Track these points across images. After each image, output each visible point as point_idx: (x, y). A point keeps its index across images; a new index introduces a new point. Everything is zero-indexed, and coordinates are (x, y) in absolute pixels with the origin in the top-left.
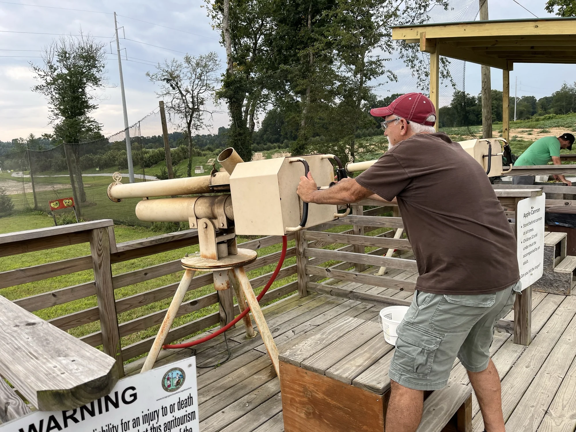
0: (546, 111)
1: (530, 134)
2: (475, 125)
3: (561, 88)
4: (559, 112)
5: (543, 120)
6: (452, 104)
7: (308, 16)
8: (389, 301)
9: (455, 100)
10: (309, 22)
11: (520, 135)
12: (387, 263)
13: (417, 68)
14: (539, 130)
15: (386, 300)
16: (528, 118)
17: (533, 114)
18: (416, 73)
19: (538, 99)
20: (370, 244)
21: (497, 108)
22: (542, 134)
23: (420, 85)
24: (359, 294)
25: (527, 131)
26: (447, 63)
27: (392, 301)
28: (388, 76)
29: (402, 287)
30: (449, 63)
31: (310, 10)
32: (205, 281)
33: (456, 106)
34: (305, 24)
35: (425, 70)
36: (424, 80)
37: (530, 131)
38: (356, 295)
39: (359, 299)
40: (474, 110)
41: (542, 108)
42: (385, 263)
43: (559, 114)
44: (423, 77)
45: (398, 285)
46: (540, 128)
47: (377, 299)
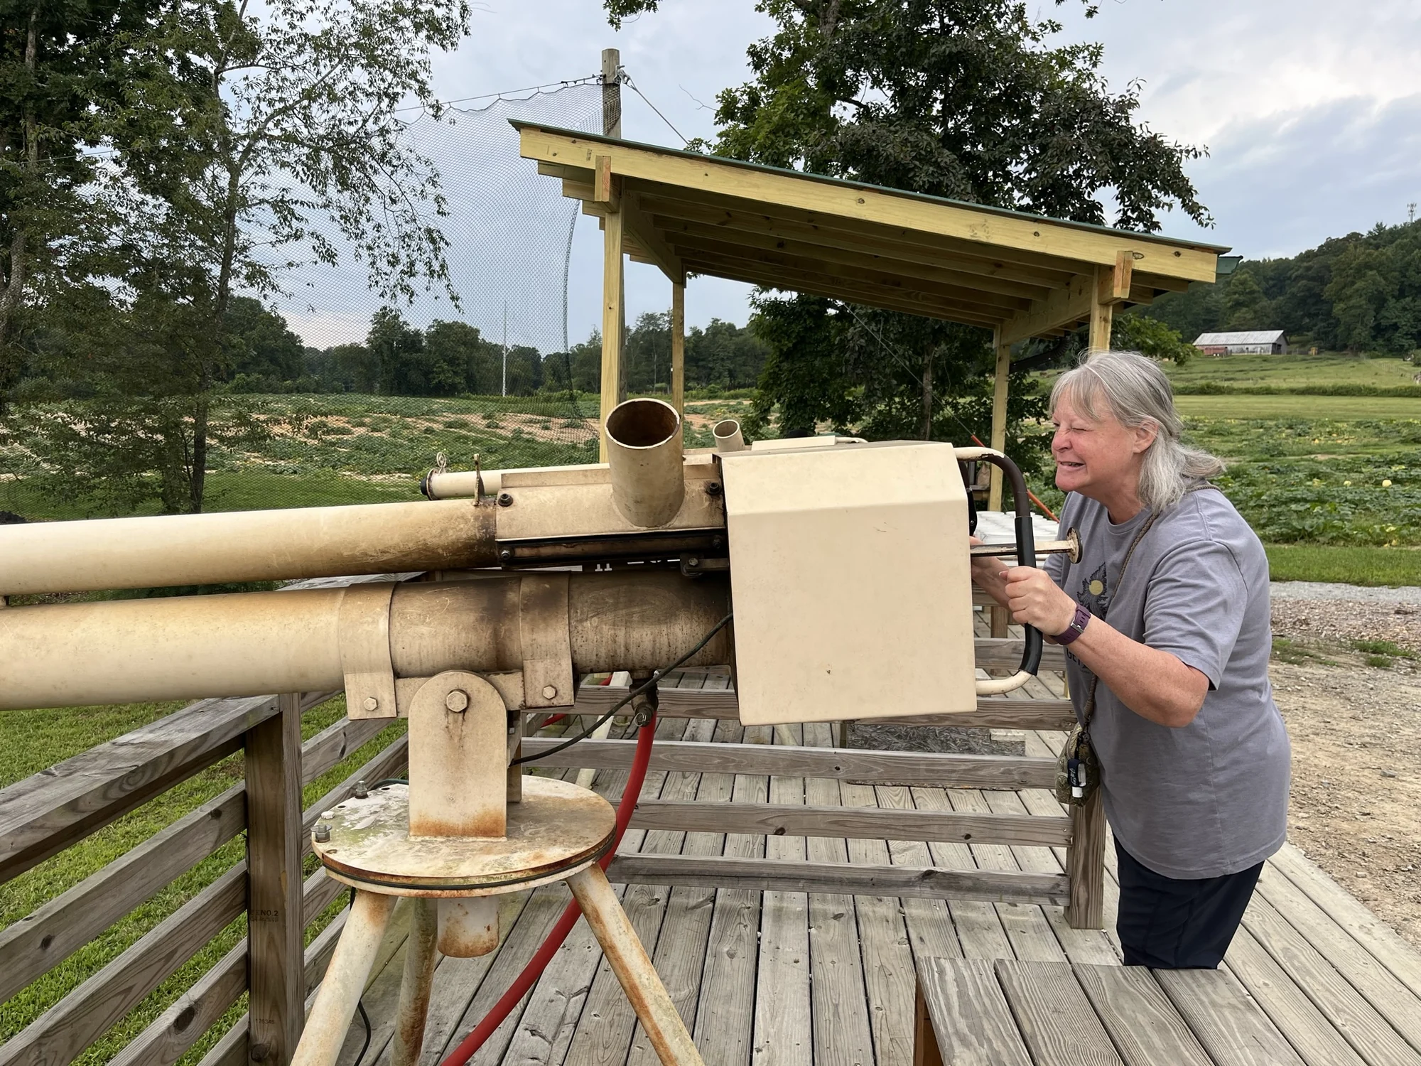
0: (560, 382)
1: (547, 428)
2: (421, 397)
3: (589, 338)
4: (586, 387)
5: (559, 400)
6: (368, 340)
7: (26, 32)
8: (737, 869)
9: (377, 332)
10: (31, 51)
11: (526, 429)
12: (734, 761)
13: (368, 240)
14: (563, 421)
15: (728, 869)
16: (530, 394)
17: (536, 384)
18: (364, 252)
19: (543, 356)
20: (686, 712)
21: (467, 363)
22: (570, 430)
23: (377, 282)
24: (638, 864)
25: (539, 422)
26: (442, 244)
27: (747, 869)
28: (314, 247)
29: (780, 826)
30: (447, 243)
31: (33, 18)
32: (216, 919)
33: (380, 345)
34: (17, 53)
35: (390, 251)
36: (386, 274)
37: (545, 422)
38: (629, 868)
39: (638, 878)
40: (419, 362)
41: (554, 375)
42: (727, 761)
43: (588, 391)
44: (383, 265)
45: (770, 821)
46: (563, 416)
47: (701, 868)
